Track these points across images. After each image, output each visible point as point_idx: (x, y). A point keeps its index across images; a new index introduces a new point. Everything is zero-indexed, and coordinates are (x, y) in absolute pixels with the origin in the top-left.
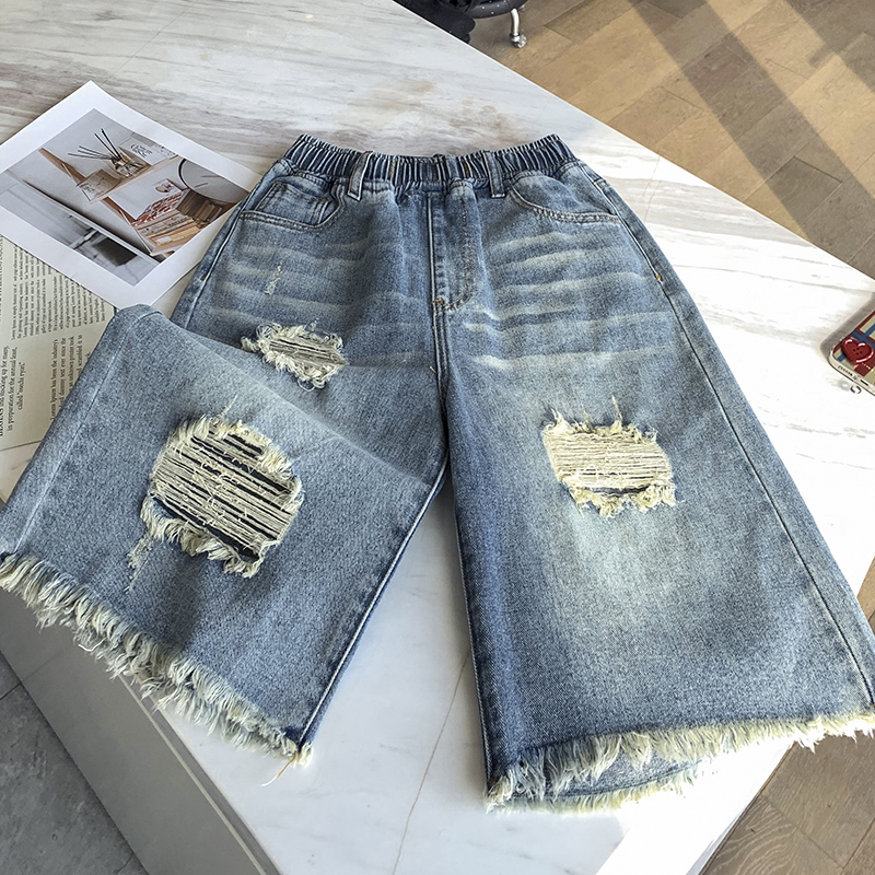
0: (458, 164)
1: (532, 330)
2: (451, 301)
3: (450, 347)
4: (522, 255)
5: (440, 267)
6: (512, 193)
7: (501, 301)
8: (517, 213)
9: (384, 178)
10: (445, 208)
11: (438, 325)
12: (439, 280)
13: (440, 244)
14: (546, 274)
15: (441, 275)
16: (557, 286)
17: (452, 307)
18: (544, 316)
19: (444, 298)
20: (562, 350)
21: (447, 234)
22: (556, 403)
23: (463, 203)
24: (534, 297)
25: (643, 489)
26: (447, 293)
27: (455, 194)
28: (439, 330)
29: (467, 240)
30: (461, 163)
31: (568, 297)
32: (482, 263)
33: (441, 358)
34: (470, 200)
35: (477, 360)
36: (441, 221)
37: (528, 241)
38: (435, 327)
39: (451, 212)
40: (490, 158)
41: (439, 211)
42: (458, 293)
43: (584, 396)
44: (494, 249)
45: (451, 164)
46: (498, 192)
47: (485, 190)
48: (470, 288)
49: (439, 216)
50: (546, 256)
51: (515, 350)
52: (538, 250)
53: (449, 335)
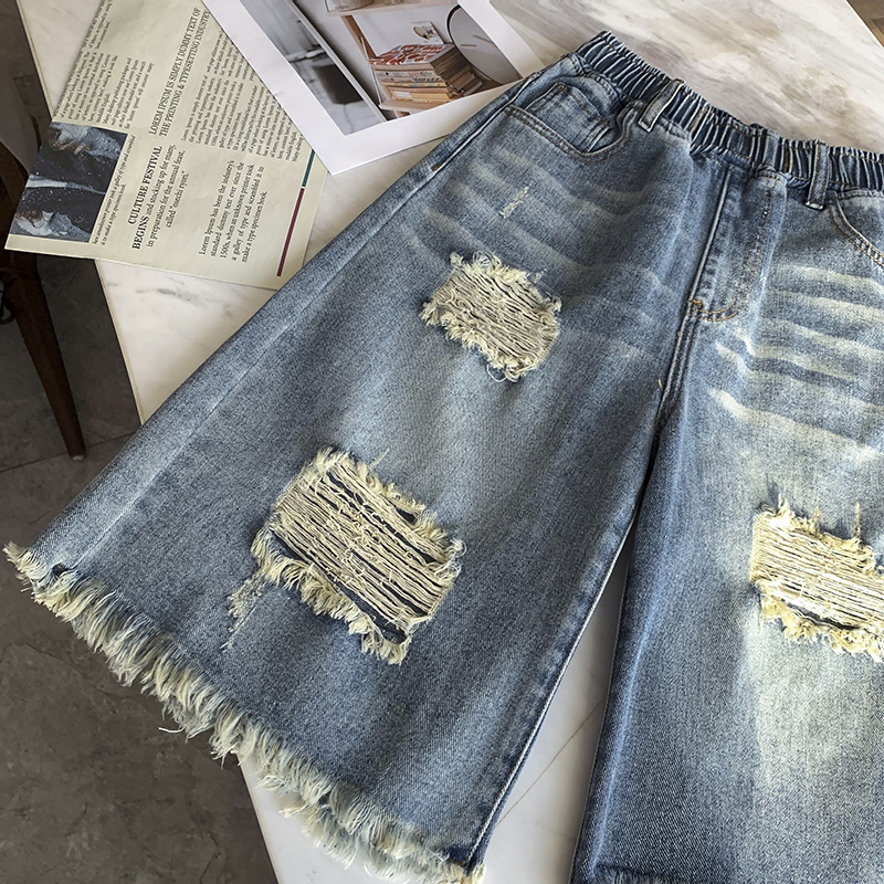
0: (780, 148)
1: (794, 385)
2: (711, 309)
3: (690, 365)
4: (816, 289)
5: (714, 261)
6: (833, 209)
7: (766, 335)
8: (830, 237)
9: (683, 126)
10: (745, 192)
11: (686, 331)
12: (707, 277)
13: (723, 235)
14: (836, 325)
15: (712, 273)
16: (844, 346)
17: (709, 317)
18: (813, 374)
19: (705, 302)
20: (819, 424)
21: (736, 227)
22: (786, 484)
23: (769, 195)
24: (810, 347)
25: (850, 628)
26: (711, 297)
27: (763, 183)
28: (684, 339)
29: (758, 244)
30: (784, 148)
31: (853, 364)
32: (764, 280)
33: (675, 374)
34: (779, 195)
35: (713, 392)
36: (734, 208)
37: (832, 276)
38: (681, 334)
39: (751, 200)
40: (823, 154)
41: (736, 194)
42: (722, 304)
43: (824, 489)
44: (783, 268)
45: (771, 144)
46: (816, 202)
47: (801, 192)
48: (739, 304)
49: (734, 200)
50: (847, 304)
51: (761, 398)
52: (839, 292)
53: (694, 351)
